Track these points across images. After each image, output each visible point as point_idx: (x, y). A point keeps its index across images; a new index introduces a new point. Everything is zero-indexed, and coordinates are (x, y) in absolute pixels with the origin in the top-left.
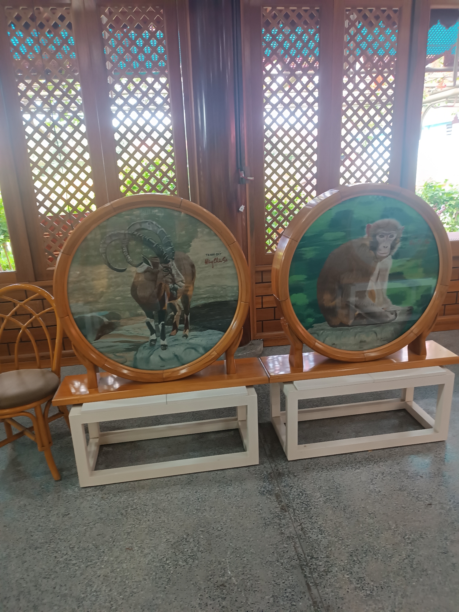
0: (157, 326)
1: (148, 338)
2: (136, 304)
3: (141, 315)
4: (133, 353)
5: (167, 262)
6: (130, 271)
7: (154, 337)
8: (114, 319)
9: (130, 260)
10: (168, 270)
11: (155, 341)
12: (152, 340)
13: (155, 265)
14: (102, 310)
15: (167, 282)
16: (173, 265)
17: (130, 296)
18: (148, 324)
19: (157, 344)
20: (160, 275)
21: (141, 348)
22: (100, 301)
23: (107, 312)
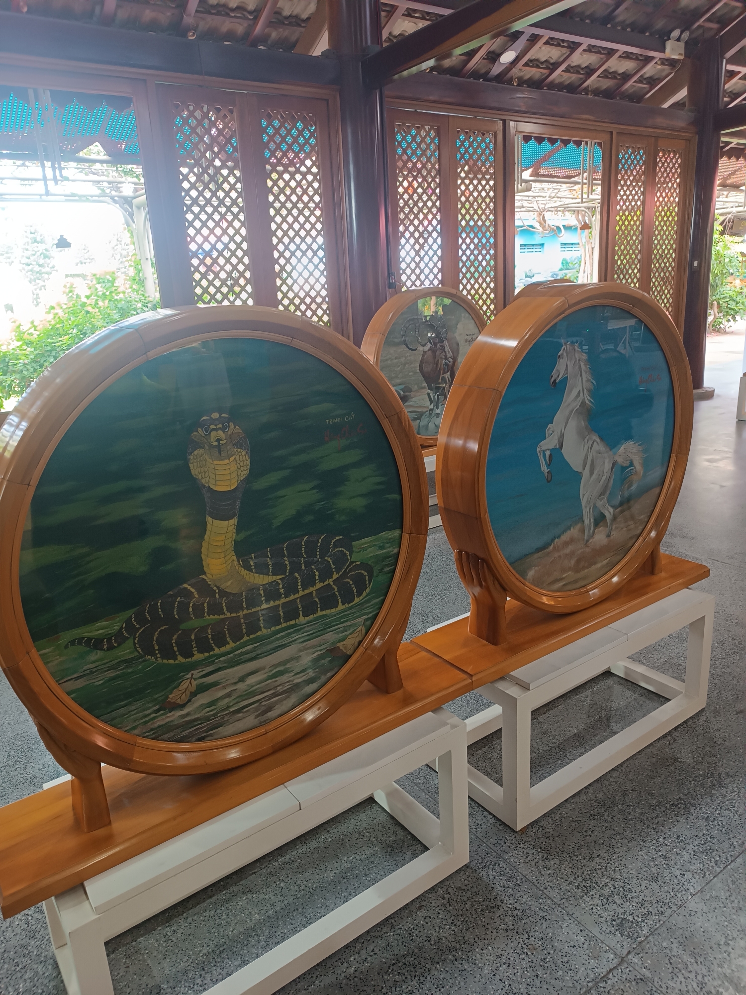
0: (434, 397)
1: (428, 407)
2: (422, 378)
3: (424, 388)
4: (418, 421)
5: (442, 342)
6: (419, 350)
7: (431, 407)
8: (407, 392)
9: (420, 340)
10: (443, 348)
11: (432, 410)
12: (431, 410)
13: (435, 344)
14: (400, 385)
15: (441, 358)
16: (446, 343)
17: (418, 371)
18: (429, 395)
19: (433, 413)
20: (438, 353)
21: (423, 417)
22: (399, 376)
23: (402, 386)
